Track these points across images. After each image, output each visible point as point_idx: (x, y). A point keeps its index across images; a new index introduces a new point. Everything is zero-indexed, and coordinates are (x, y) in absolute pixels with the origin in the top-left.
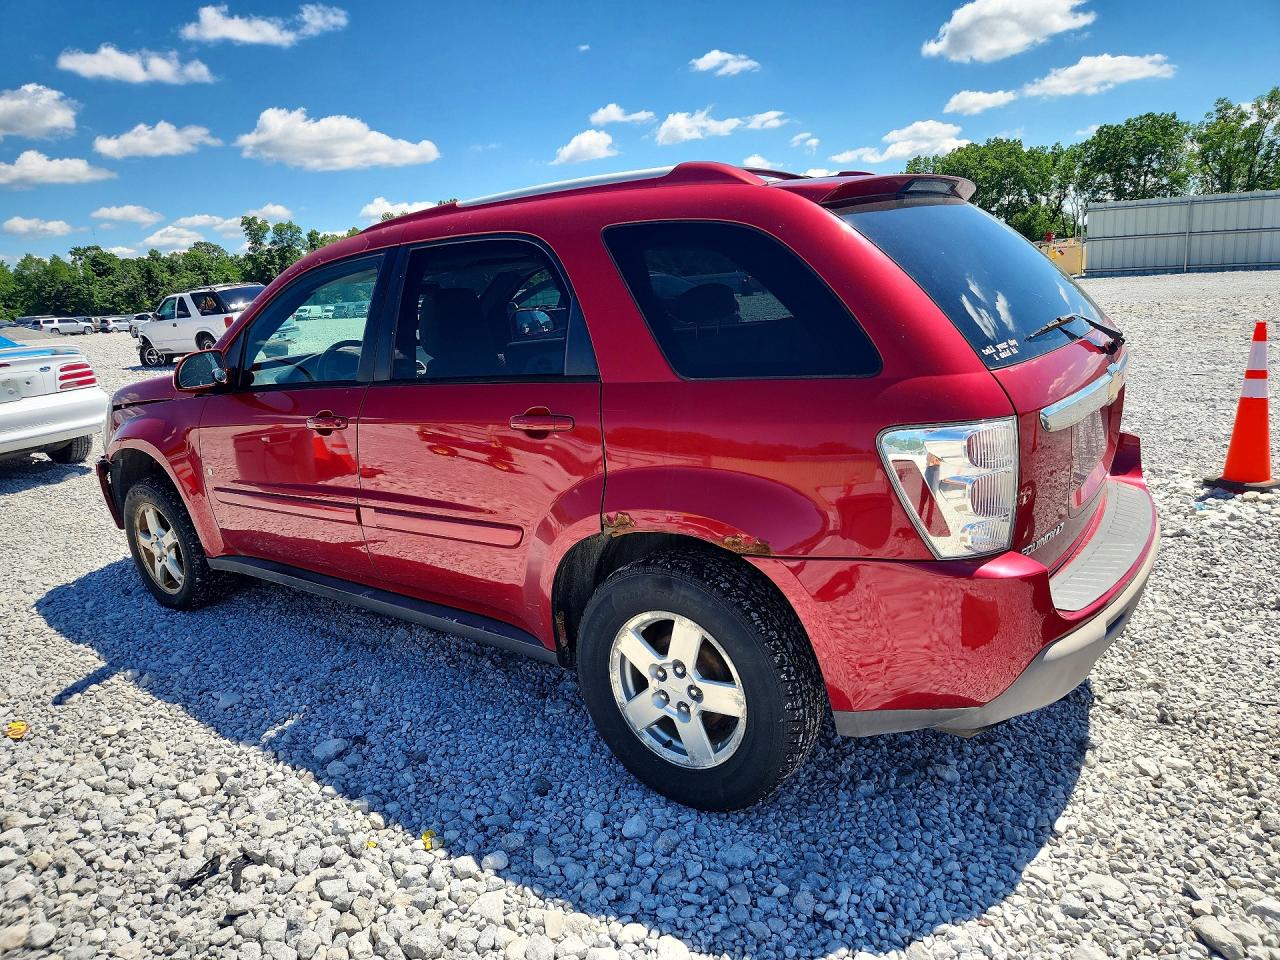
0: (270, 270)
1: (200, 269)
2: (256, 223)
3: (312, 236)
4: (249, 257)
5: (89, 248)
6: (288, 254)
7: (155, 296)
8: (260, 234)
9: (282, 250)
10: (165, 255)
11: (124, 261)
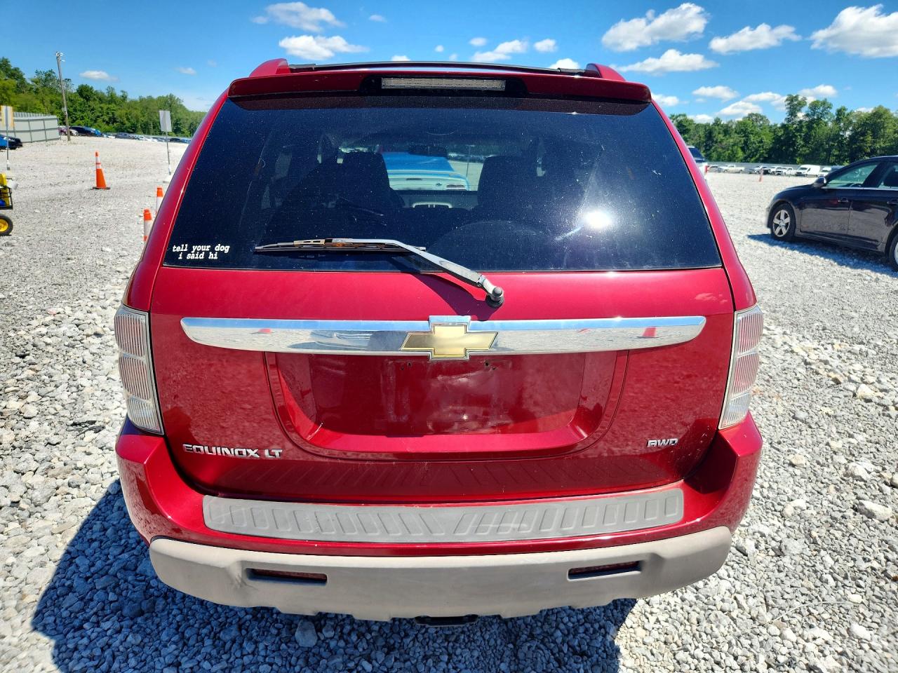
0: (796, 136)
1: (745, 132)
2: (797, 100)
3: (840, 112)
4: (783, 126)
5: (680, 115)
6: (815, 125)
7: (709, 150)
8: (798, 108)
9: (812, 122)
10: (724, 122)
11: (698, 125)
